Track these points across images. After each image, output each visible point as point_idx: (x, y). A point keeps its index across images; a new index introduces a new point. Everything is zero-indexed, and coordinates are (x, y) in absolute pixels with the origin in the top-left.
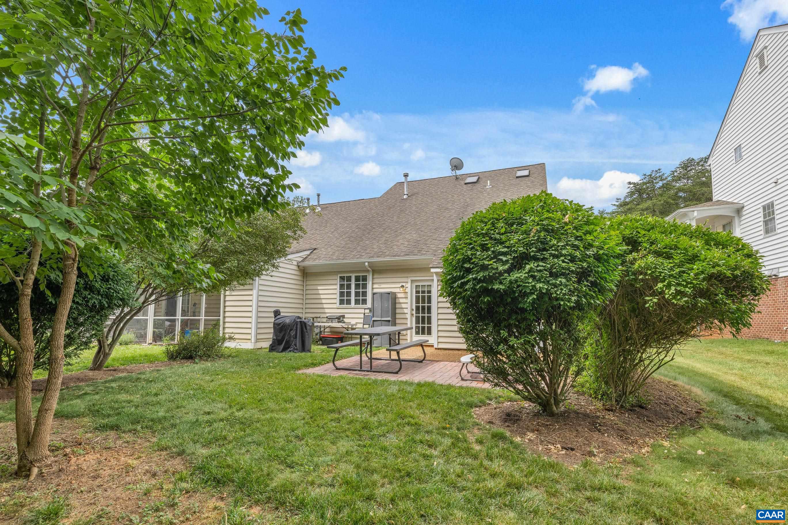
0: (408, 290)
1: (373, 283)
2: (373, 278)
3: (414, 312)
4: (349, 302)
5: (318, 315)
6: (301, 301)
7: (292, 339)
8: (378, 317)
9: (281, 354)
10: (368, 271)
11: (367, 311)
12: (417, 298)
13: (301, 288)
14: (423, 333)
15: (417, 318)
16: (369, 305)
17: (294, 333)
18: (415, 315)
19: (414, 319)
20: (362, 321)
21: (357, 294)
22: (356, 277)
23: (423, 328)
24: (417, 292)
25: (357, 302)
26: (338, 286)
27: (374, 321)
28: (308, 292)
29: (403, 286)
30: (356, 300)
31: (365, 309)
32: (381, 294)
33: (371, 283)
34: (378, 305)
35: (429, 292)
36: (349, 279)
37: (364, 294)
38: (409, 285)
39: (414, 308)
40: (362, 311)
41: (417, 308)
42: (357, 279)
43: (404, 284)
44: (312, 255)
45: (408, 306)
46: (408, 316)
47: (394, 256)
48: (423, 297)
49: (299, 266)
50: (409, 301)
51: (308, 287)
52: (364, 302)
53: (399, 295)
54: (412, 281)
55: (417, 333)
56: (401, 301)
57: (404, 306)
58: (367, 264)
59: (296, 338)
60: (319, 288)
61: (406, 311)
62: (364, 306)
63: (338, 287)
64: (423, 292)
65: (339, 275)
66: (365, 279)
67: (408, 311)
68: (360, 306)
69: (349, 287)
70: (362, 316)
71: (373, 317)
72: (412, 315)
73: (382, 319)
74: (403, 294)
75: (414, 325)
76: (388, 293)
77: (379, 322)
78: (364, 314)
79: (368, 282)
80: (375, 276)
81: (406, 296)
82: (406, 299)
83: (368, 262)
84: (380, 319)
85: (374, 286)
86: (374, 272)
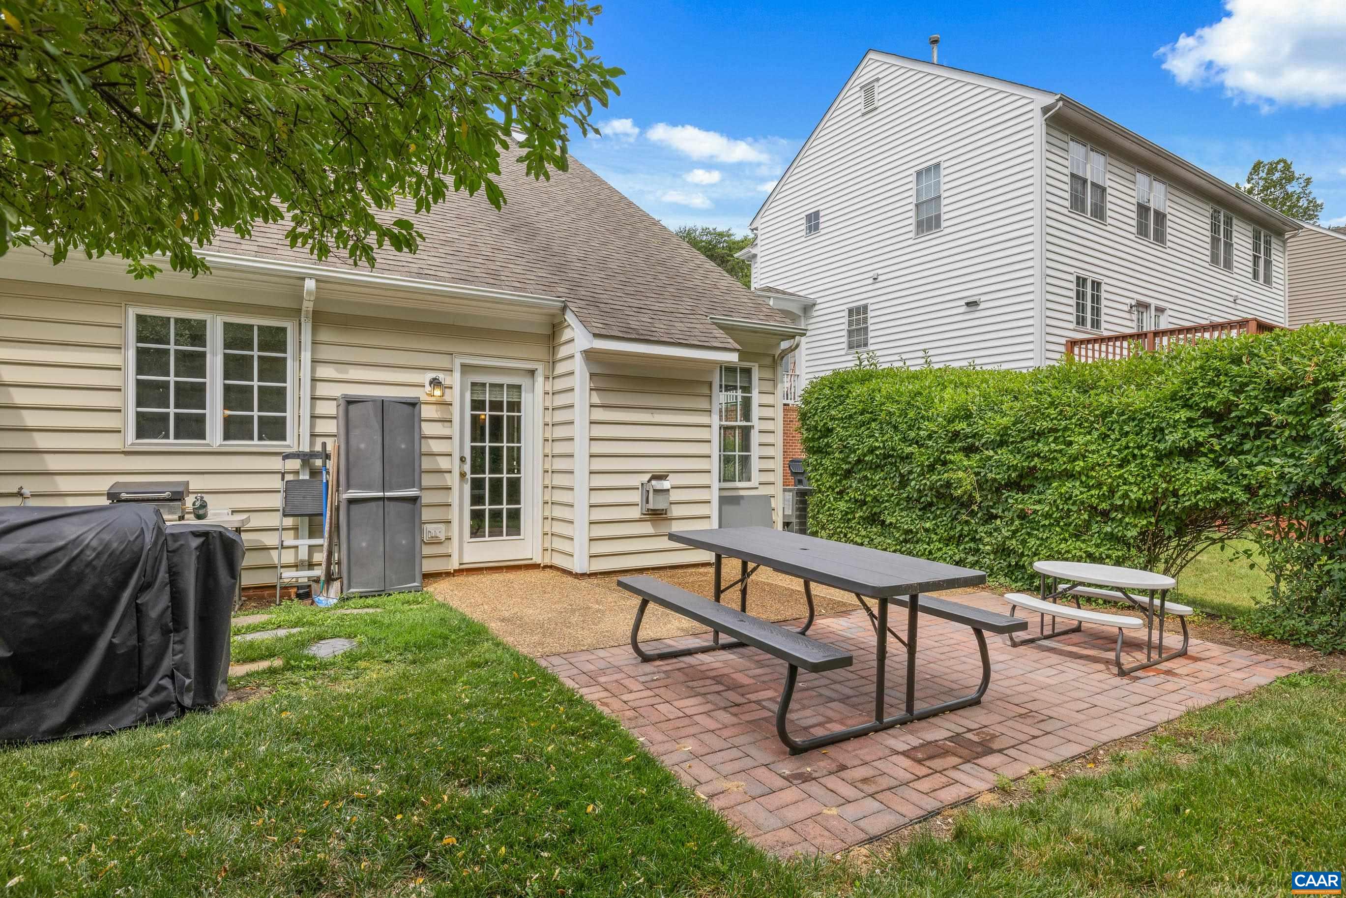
0: (454, 396)
1: (315, 362)
2: (318, 343)
3: (467, 468)
4: (192, 428)
8: (369, 488)
10: (295, 313)
12: (479, 423)
14: (496, 531)
15: (477, 485)
16: (298, 440)
18: (469, 476)
19: (467, 487)
20: (277, 501)
21: (235, 397)
22: (229, 328)
23: (496, 516)
24: (477, 405)
25: (236, 428)
27: (350, 502)
29: (435, 383)
30: (227, 421)
31: (286, 457)
32: (383, 404)
33: (306, 358)
34: (367, 443)
35: (515, 406)
36: (192, 332)
37: (274, 398)
38: (455, 380)
39: (468, 455)
40: (276, 464)
41: (478, 454)
42: (236, 336)
43: (441, 376)
45: (454, 447)
46: (453, 480)
48: (496, 422)
50: (454, 430)
52: (275, 429)
53: (425, 411)
54: (463, 366)
55: (476, 531)
56: (431, 429)
57: (438, 446)
58: (310, 284)
61: (444, 463)
62: (273, 445)
63: (129, 358)
64: (496, 405)
65: (133, 311)
66: (276, 340)
67: (452, 464)
68: (255, 444)
69: (192, 363)
70: (276, 483)
71: (348, 487)
72: (463, 475)
73: (388, 494)
74: (434, 407)
75: (468, 508)
76: (409, 401)
77: (373, 504)
78: (283, 474)
79: (289, 355)
80: (324, 336)
81: (447, 416)
82: (446, 424)
83: (317, 281)
84: (381, 494)
85: (323, 372)
86: (320, 319)
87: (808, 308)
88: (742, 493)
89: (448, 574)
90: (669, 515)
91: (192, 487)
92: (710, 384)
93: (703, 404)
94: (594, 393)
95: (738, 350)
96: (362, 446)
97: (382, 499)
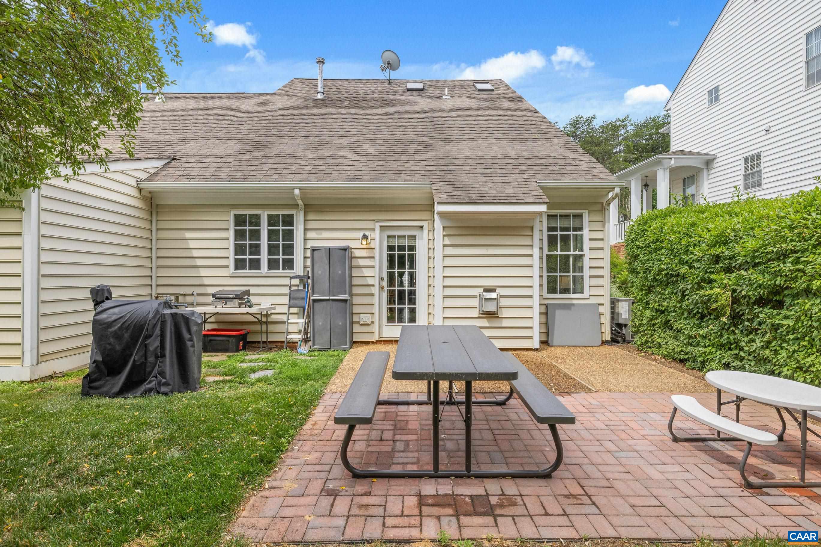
0: (375, 244)
1: (306, 230)
2: (306, 221)
3: (385, 283)
4: (255, 264)
5: (188, 290)
6: (147, 263)
7: (151, 359)
8: (323, 294)
9: (120, 401)
10: (296, 206)
11: (296, 282)
12: (391, 258)
13: (146, 234)
14: (401, 320)
15: (391, 293)
16: (298, 270)
17: (157, 343)
18: (386, 288)
19: (385, 295)
20: (286, 300)
21: (272, 250)
22: (270, 217)
23: (402, 311)
24: (391, 248)
25: (273, 265)
26: (232, 232)
27: (315, 301)
28: (162, 244)
29: (365, 237)
30: (269, 260)
31: (292, 278)
32: (329, 251)
33: (302, 227)
34: (322, 271)
35: (412, 248)
36: (255, 220)
37: (289, 249)
38: (376, 235)
39: (385, 276)
40: (287, 281)
41: (391, 276)
42: (272, 220)
43: (367, 233)
44: (169, 170)
45: (375, 272)
46: (376, 290)
47: (352, 180)
48: (401, 258)
49: (140, 190)
50: (376, 263)
51: (162, 235)
52: (289, 264)
53: (357, 253)
54: (380, 227)
55: (390, 320)
56: (362, 263)
57: (366, 272)
58: (297, 192)
59: (163, 356)
60: (188, 235)
61: (370, 281)
62: (288, 272)
63: (232, 234)
64: (401, 248)
65: (233, 213)
66: (289, 221)
67: (375, 281)
68: (281, 272)
69: (255, 235)
70: (286, 291)
71: (313, 293)
72: (382, 288)
73: (332, 298)
74: (365, 250)
75: (385, 306)
76: (343, 248)
77: (325, 303)
78: (290, 287)
79: (295, 228)
80: (311, 217)
81: (372, 255)
82: (372, 259)
83: (300, 189)
84: (328, 298)
85: (310, 235)
86: (309, 208)
87: (709, 162)
88: (575, 302)
89: (373, 342)
90: (500, 315)
91: (251, 292)
92: (532, 228)
93: (526, 241)
94: (446, 238)
95: (547, 203)
96: (320, 272)
97: (329, 300)
